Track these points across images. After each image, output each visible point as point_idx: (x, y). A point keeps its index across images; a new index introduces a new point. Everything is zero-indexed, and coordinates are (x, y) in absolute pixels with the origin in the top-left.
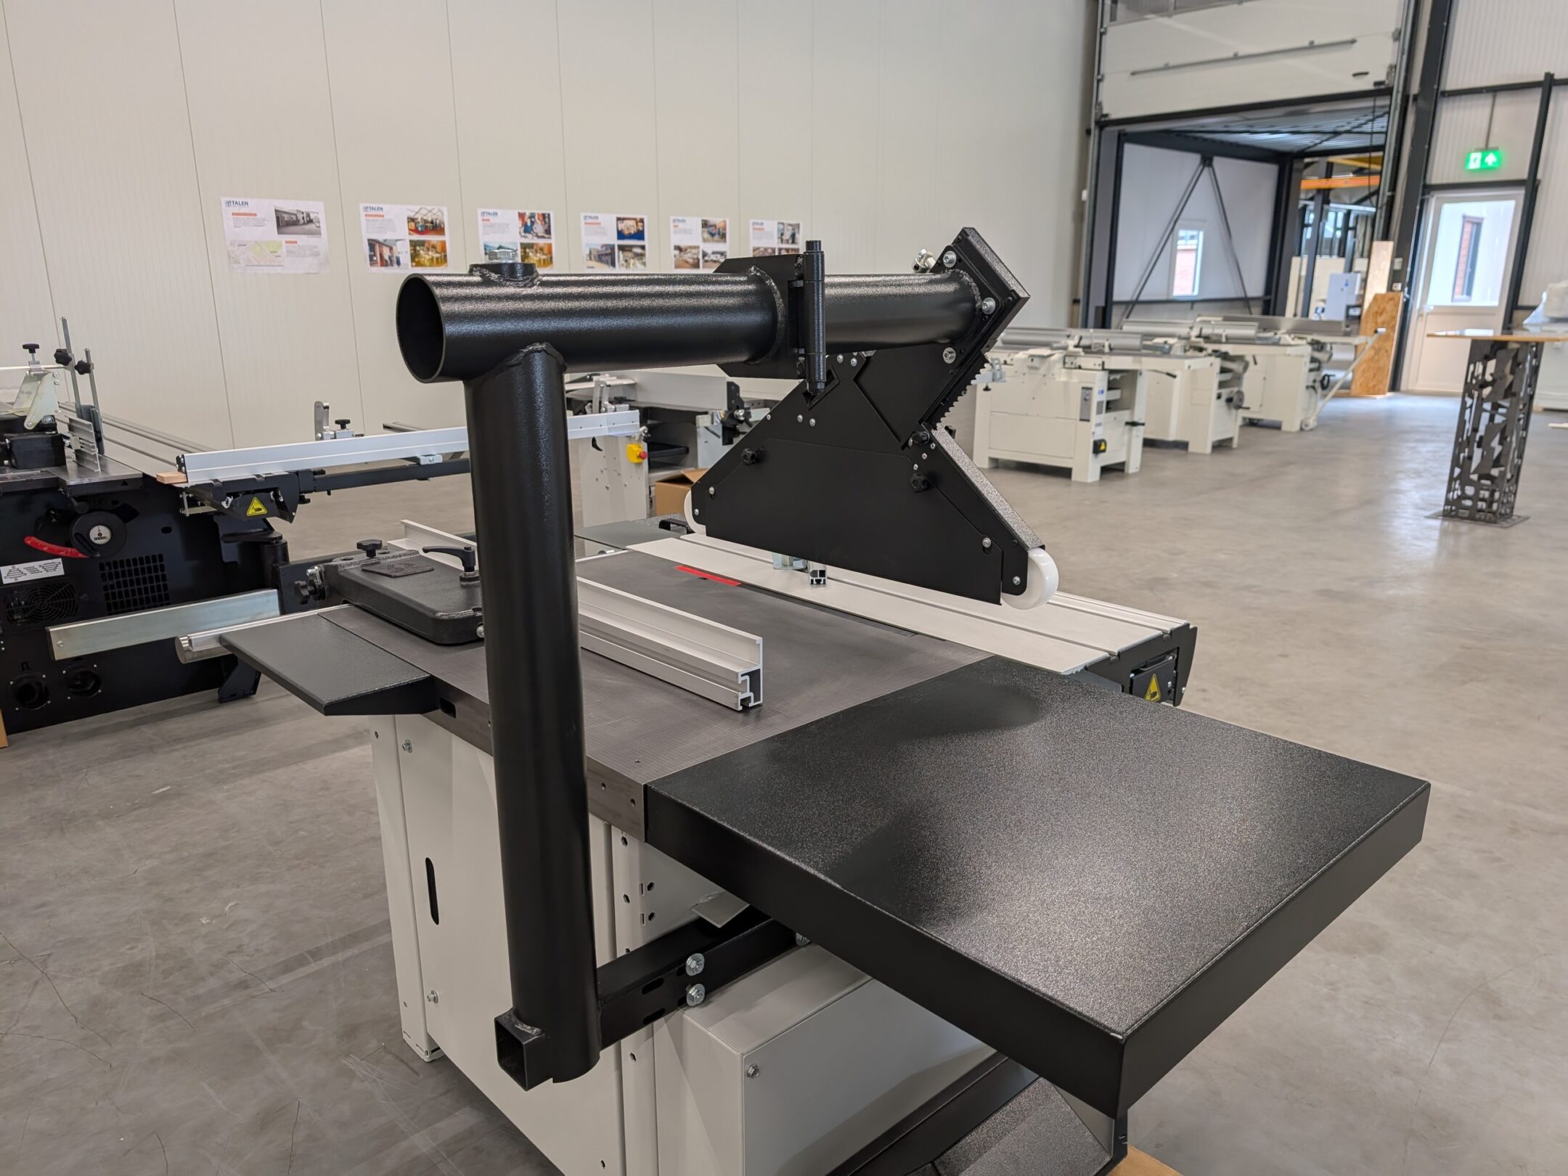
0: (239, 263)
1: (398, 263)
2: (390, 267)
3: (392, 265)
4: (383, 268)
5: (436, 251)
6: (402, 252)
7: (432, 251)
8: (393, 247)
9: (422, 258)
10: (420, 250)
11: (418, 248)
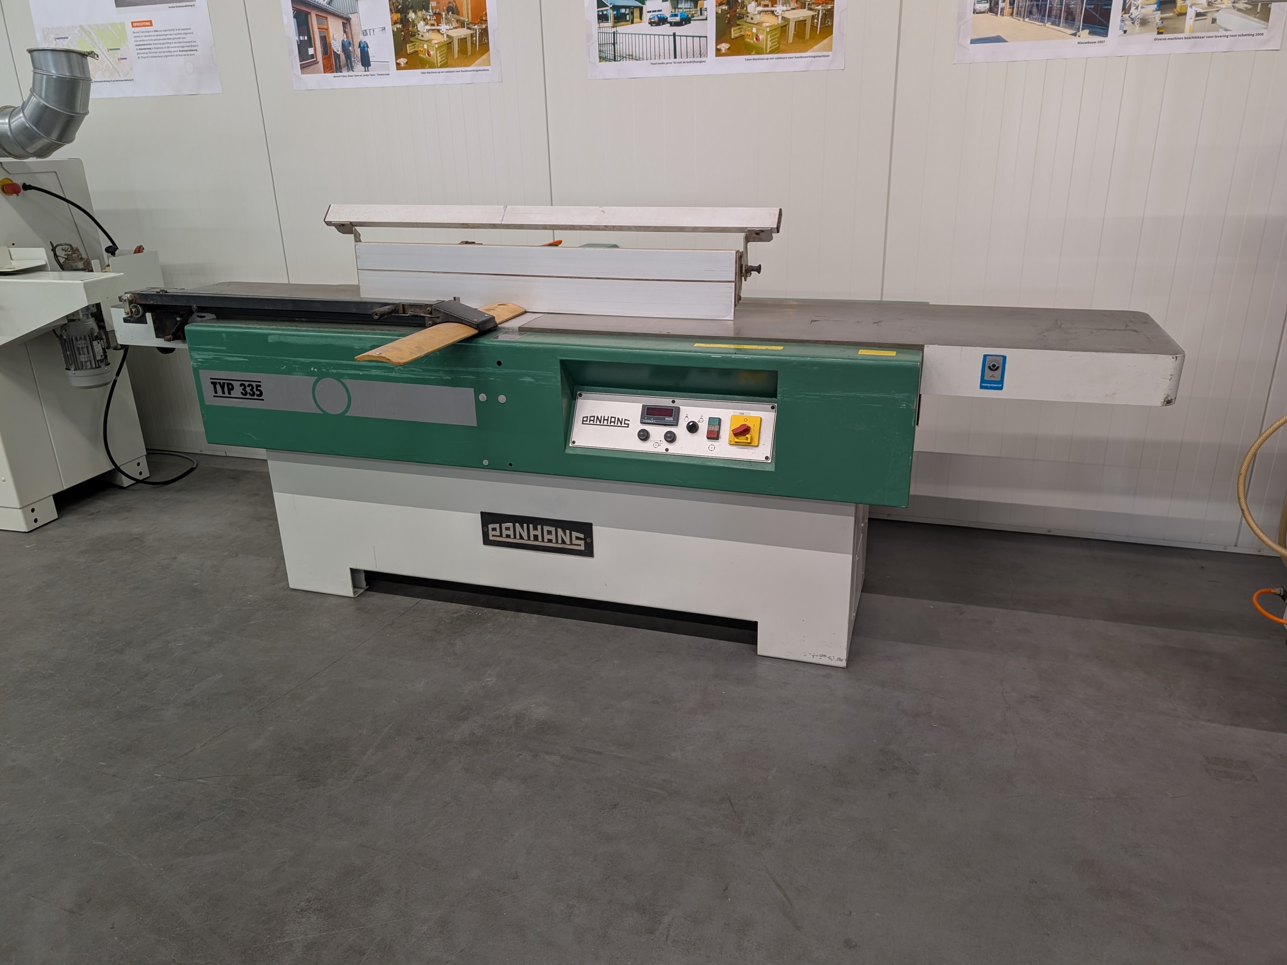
1: (366, 62)
2: (345, 73)
3: (350, 67)
4: (330, 76)
5: (458, 21)
6: (374, 31)
7: (448, 22)
8: (351, 16)
9: (424, 42)
10: (416, 22)
11: (412, 15)
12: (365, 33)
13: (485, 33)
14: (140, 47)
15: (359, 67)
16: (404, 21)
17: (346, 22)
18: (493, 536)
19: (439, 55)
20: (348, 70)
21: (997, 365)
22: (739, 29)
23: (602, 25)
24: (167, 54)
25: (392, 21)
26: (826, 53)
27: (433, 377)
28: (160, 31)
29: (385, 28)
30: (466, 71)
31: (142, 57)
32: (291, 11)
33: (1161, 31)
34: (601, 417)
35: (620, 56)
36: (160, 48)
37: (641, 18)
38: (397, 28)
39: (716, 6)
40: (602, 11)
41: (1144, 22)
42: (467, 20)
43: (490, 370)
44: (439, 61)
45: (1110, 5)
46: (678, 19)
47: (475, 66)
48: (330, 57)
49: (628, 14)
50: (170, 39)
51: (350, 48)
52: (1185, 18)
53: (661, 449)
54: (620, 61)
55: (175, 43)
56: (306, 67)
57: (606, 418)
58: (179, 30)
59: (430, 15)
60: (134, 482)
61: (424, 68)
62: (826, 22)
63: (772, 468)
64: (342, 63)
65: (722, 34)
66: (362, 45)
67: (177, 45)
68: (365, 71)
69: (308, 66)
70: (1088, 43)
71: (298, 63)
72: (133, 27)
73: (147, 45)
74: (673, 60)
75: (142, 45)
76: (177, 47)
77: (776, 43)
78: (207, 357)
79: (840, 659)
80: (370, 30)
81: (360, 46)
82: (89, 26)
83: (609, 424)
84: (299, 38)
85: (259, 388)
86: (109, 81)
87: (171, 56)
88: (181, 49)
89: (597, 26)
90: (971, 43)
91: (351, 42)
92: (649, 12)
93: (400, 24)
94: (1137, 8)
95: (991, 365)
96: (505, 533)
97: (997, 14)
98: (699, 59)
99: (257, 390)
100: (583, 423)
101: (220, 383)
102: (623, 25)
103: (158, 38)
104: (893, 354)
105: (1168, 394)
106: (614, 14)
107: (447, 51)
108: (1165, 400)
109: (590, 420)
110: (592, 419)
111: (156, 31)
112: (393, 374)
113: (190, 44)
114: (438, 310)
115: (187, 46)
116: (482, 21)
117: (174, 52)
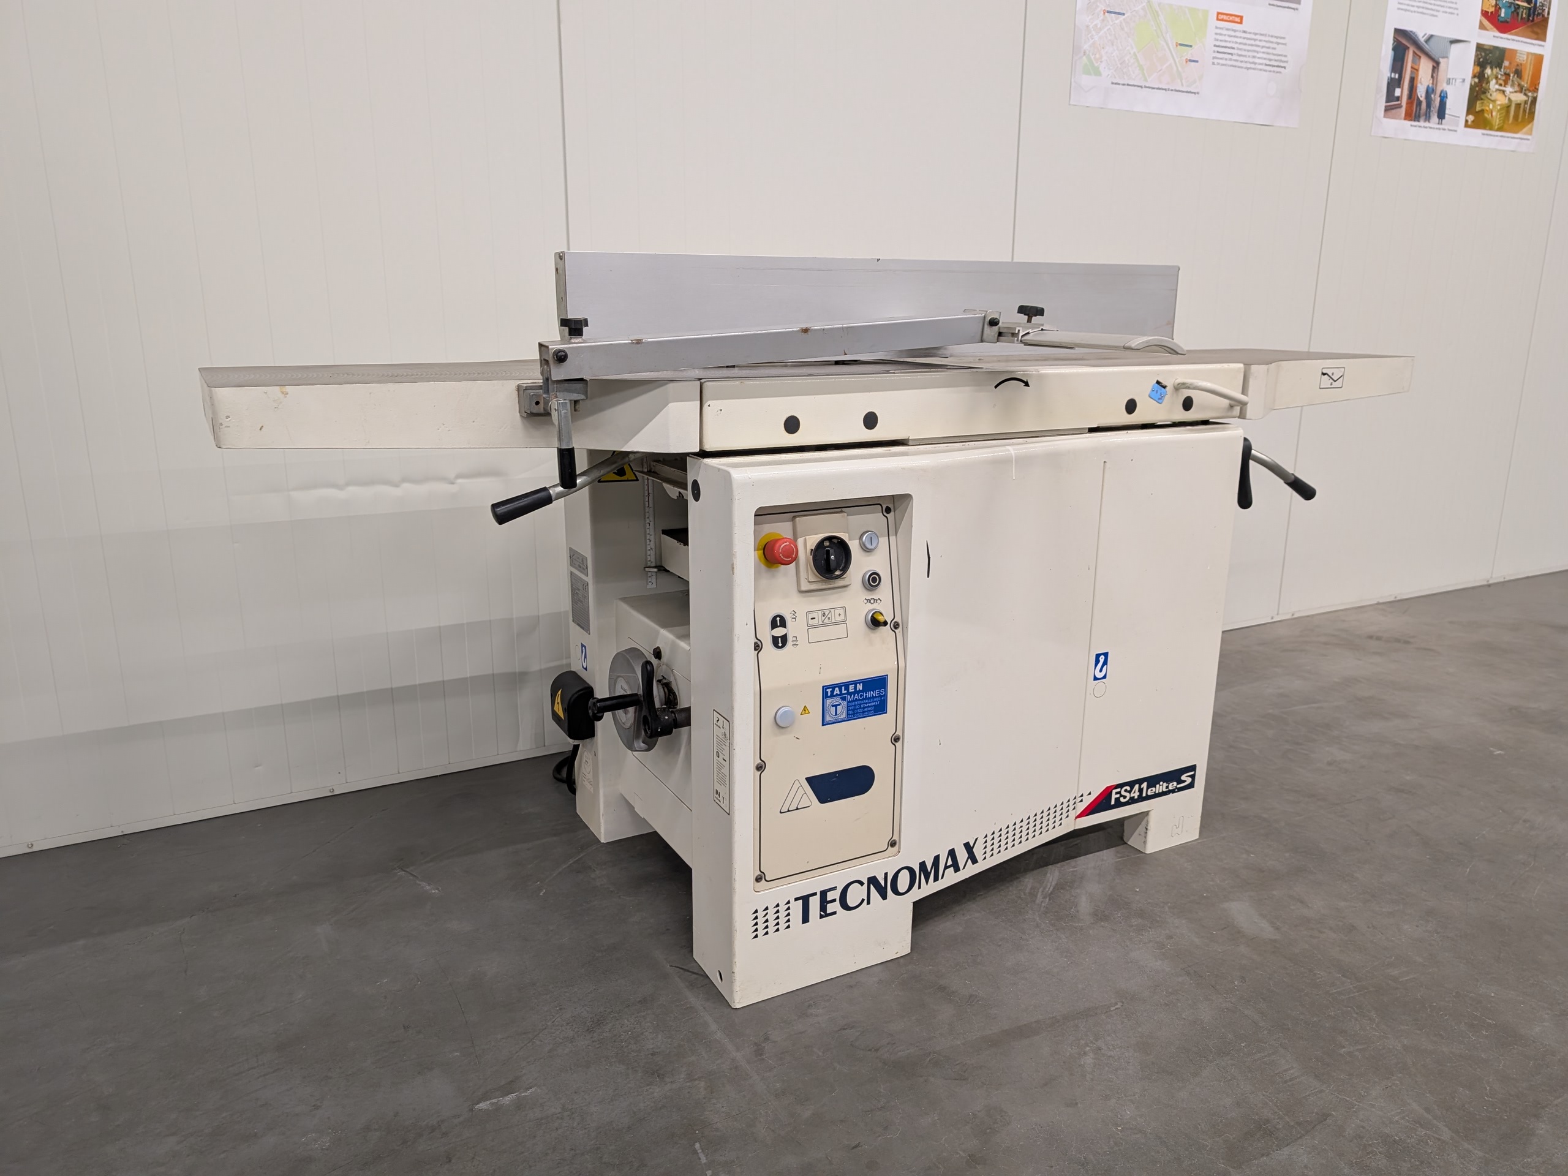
0: (1098, 73)
2: (1422, 123)
3: (1428, 118)
5: (1519, 85)
6: (1455, 80)
7: (1513, 85)
8: (1441, 60)
9: (1490, 102)
10: (1490, 79)
11: (1488, 71)
13: (1534, 101)
14: (1221, 49)
15: (1435, 118)
17: (1436, 66)
19: (1498, 117)
20: (1425, 121)
24: (1249, 65)
25: (1473, 73)
28: (1250, 33)
29: (1464, 80)
30: (1514, 138)
31: (1218, 64)
32: (1392, 42)
36: (1243, 56)
42: (1526, 86)
44: (1497, 124)
47: (1521, 134)
48: (1412, 103)
50: (1258, 46)
51: (1432, 96)
55: (1263, 53)
56: (1389, 110)
58: (1272, 36)
59: (1501, 75)
61: (1485, 129)
64: (1422, 111)
66: (1442, 95)
67: (1265, 56)
68: (1439, 124)
69: (1391, 109)
71: (1382, 103)
72: (1218, 19)
73: (1229, 48)
75: (1222, 47)
76: (1265, 59)
80: (1453, 79)
81: (1440, 96)
82: (1159, 4)
84: (1391, 75)
86: (1165, 90)
87: (1254, 69)
88: (1268, 62)
91: (1435, 89)
103: (1245, 41)
107: (1505, 114)
111: (1245, 32)
113: (1279, 58)
115: (1276, 60)
116: (1536, 90)
117: (1260, 64)
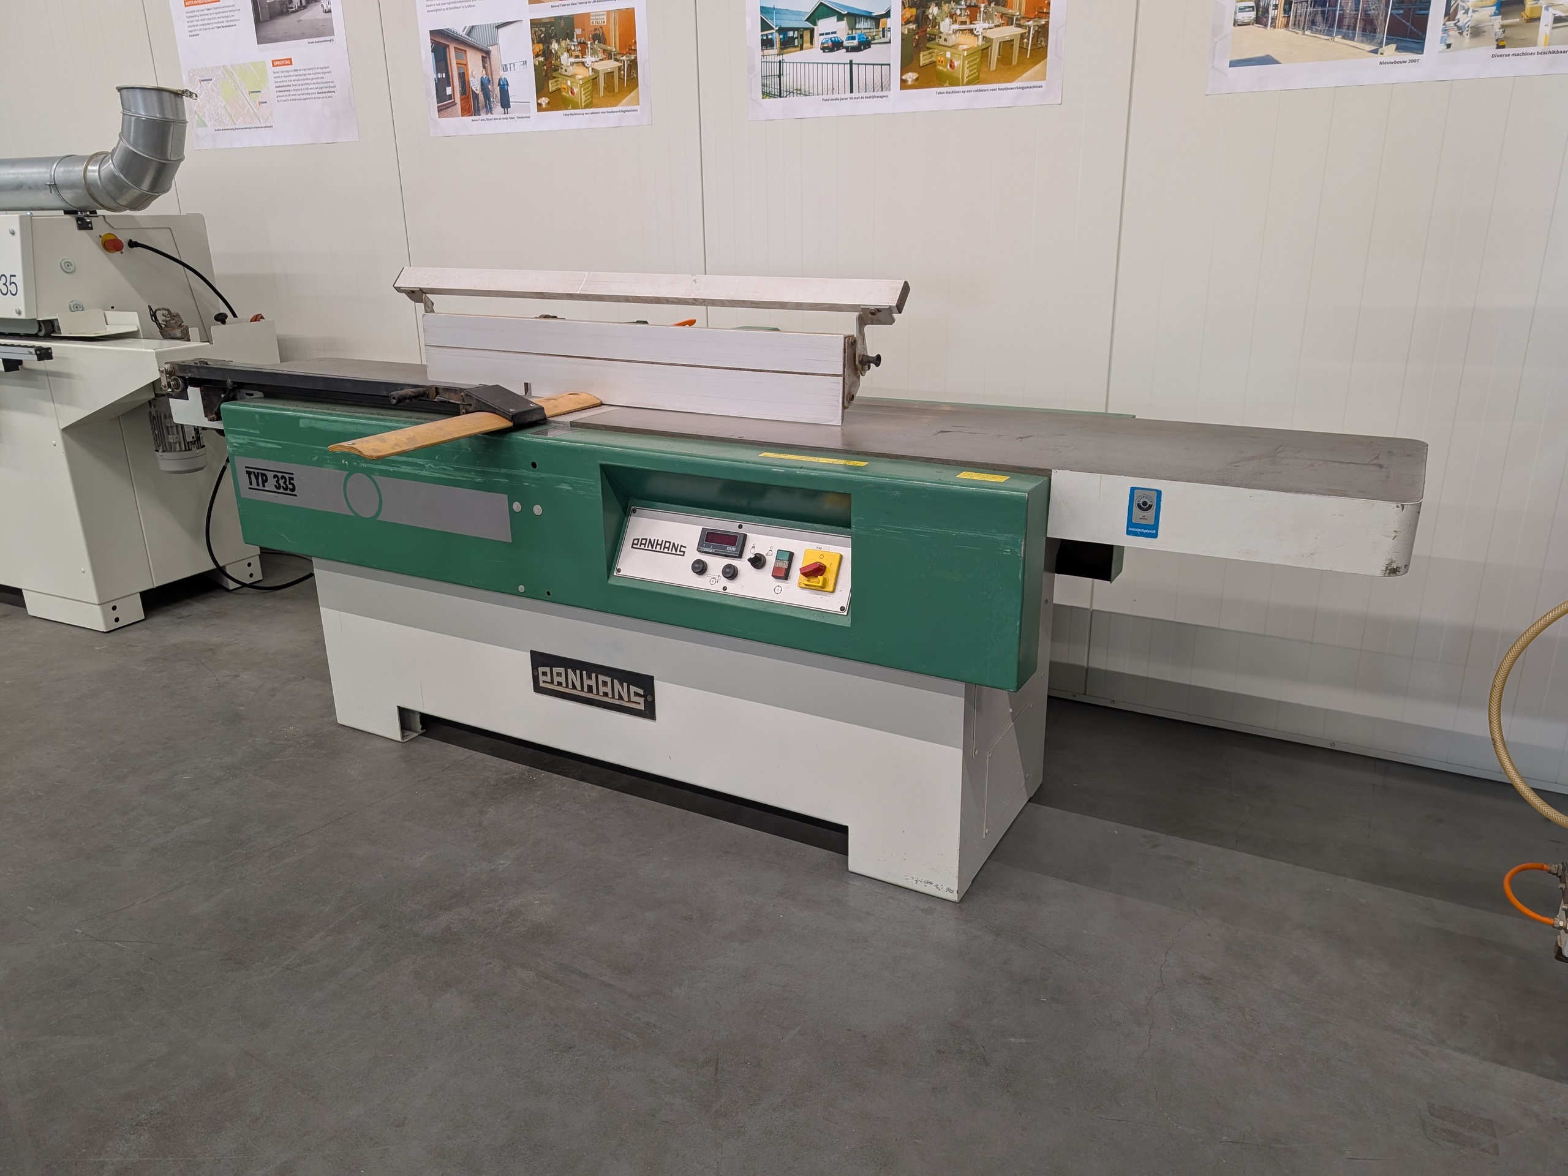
1: (505, 103)
2: (483, 116)
3: (489, 109)
4: (468, 119)
5: (604, 51)
6: (514, 65)
7: (594, 53)
8: (491, 48)
9: (567, 77)
10: (559, 53)
11: (555, 46)
12: (505, 68)
13: (633, 65)
14: (281, 89)
15: (498, 109)
16: (547, 54)
17: (486, 55)
18: (544, 682)
19: (583, 93)
20: (487, 114)
21: (1149, 503)
22: (930, 53)
23: (766, 52)
24: (305, 97)
25: (534, 53)
26: (1038, 83)
27: (465, 479)
28: (300, 70)
29: (526, 62)
30: (613, 112)
31: (282, 101)
32: (430, 44)
33: (1501, 44)
34: (655, 540)
35: (786, 91)
36: (299, 90)
37: (812, 42)
38: (539, 61)
39: (902, 25)
40: (767, 35)
41: (1477, 32)
42: (614, 50)
43: (524, 472)
44: (583, 101)
45: (1428, 9)
46: (855, 43)
47: (622, 106)
48: (468, 98)
49: (797, 38)
50: (309, 79)
51: (489, 86)
52: (1539, 26)
53: (718, 588)
54: (786, 97)
55: (314, 83)
56: (444, 109)
57: (660, 542)
58: (318, 68)
59: (574, 45)
60: (240, 586)
61: (567, 109)
62: (1039, 42)
63: (847, 623)
64: (480, 105)
65: (908, 61)
66: (502, 83)
67: (316, 86)
68: (505, 113)
69: (446, 108)
70: (1395, 62)
71: (434, 104)
72: (273, 66)
73: (286, 86)
74: (848, 95)
75: (282, 86)
76: (316, 88)
77: (975, 71)
78: (241, 441)
79: (949, 890)
80: (510, 64)
81: (499, 84)
82: (232, 66)
83: (662, 550)
84: (437, 75)
85: (292, 481)
86: (249, 128)
87: (310, 98)
88: (320, 91)
89: (761, 53)
90: (1230, 67)
91: (490, 79)
92: (821, 35)
93: (542, 57)
94: (1467, 12)
95: (1141, 502)
96: (556, 679)
97: (1266, 26)
98: (880, 93)
99: (290, 483)
100: (632, 547)
101: (254, 473)
102: (791, 52)
103: (297, 78)
104: (1001, 479)
105: (1391, 559)
106: (781, 39)
107: (592, 88)
108: (1387, 568)
109: (641, 544)
110: (644, 542)
111: (296, 70)
112: (424, 473)
113: (328, 85)
114: (470, 396)
115: (325, 88)
116: (631, 51)
117: (313, 94)
